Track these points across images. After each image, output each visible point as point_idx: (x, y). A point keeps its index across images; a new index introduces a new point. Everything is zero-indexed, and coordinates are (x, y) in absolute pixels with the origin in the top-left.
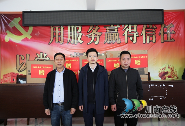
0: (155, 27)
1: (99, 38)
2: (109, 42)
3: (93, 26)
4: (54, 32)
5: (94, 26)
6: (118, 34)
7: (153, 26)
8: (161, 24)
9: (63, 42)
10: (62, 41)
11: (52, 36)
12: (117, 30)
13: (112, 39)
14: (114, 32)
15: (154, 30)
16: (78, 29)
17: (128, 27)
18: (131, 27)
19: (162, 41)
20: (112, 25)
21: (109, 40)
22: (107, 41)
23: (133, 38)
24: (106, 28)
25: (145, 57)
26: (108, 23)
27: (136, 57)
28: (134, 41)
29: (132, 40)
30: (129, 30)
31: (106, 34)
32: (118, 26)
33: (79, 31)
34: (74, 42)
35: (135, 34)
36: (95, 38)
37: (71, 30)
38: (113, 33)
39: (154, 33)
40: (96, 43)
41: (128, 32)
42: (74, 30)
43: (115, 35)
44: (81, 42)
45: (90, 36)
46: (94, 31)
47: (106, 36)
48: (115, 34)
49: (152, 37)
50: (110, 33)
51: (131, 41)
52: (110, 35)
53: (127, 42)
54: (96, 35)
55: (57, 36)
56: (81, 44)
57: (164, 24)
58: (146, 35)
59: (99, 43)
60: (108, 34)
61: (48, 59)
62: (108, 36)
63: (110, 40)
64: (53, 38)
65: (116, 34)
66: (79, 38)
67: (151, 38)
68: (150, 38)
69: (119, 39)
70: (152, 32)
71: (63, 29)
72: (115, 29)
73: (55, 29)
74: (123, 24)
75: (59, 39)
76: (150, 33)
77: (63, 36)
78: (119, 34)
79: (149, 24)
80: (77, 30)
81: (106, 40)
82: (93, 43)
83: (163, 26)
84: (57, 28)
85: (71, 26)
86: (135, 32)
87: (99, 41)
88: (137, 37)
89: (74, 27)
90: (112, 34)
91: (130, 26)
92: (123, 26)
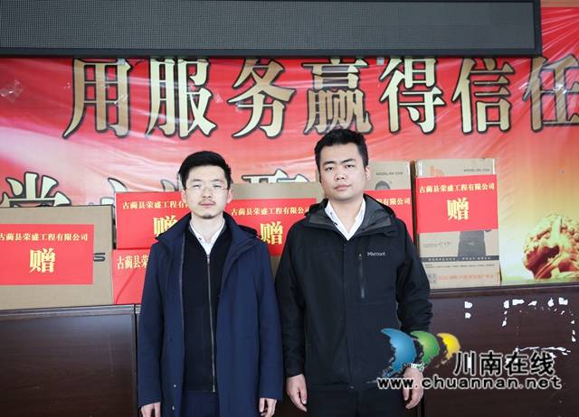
0: (507, 69)
1: (284, 110)
2: (325, 126)
3: (258, 63)
4: (86, 86)
5: (263, 59)
6: (359, 94)
7: (501, 62)
8: (531, 55)
9: (130, 127)
10: (123, 125)
11: (80, 101)
12: (356, 78)
13: (336, 115)
14: (342, 88)
15: (503, 80)
16: (191, 71)
17: (401, 68)
18: (414, 68)
19: (537, 126)
20: (335, 57)
21: (323, 119)
22: (317, 122)
23: (421, 110)
24: (309, 70)
25: (485, 187)
26: (319, 50)
27: (451, 189)
28: (428, 125)
29: (419, 120)
30: (403, 81)
31: (312, 95)
32: (360, 63)
33: (197, 83)
34: (177, 126)
35: (428, 96)
36: (268, 111)
37: (162, 76)
38: (340, 92)
39: (503, 91)
40: (272, 130)
41: (402, 89)
42: (176, 78)
43: (350, 100)
44: (207, 127)
45: (245, 101)
46: (263, 84)
47: (312, 104)
48: (350, 94)
49: (498, 107)
50: (328, 89)
51: (416, 122)
52: (330, 101)
53: (397, 128)
54: (269, 100)
55: (101, 102)
56: (208, 136)
57: (541, 55)
58: (474, 99)
59: (284, 131)
60: (322, 94)
61: (60, 199)
62: (322, 103)
63: (329, 122)
64: (85, 109)
65: (354, 96)
66: (199, 112)
67: (493, 113)
68: (490, 110)
69: (364, 116)
70: (497, 88)
71: (129, 72)
72: (346, 75)
73: (90, 71)
74: (380, 56)
75: (113, 114)
76: (486, 91)
77: (129, 104)
78: (364, 97)
79: (482, 57)
80: (189, 79)
81: (312, 121)
82: (258, 131)
83: (538, 63)
84: (100, 68)
85: (161, 59)
86: (430, 89)
87: (283, 123)
88: (438, 109)
89: (176, 63)
90: (338, 96)
91: (408, 63)
92: (381, 62)
